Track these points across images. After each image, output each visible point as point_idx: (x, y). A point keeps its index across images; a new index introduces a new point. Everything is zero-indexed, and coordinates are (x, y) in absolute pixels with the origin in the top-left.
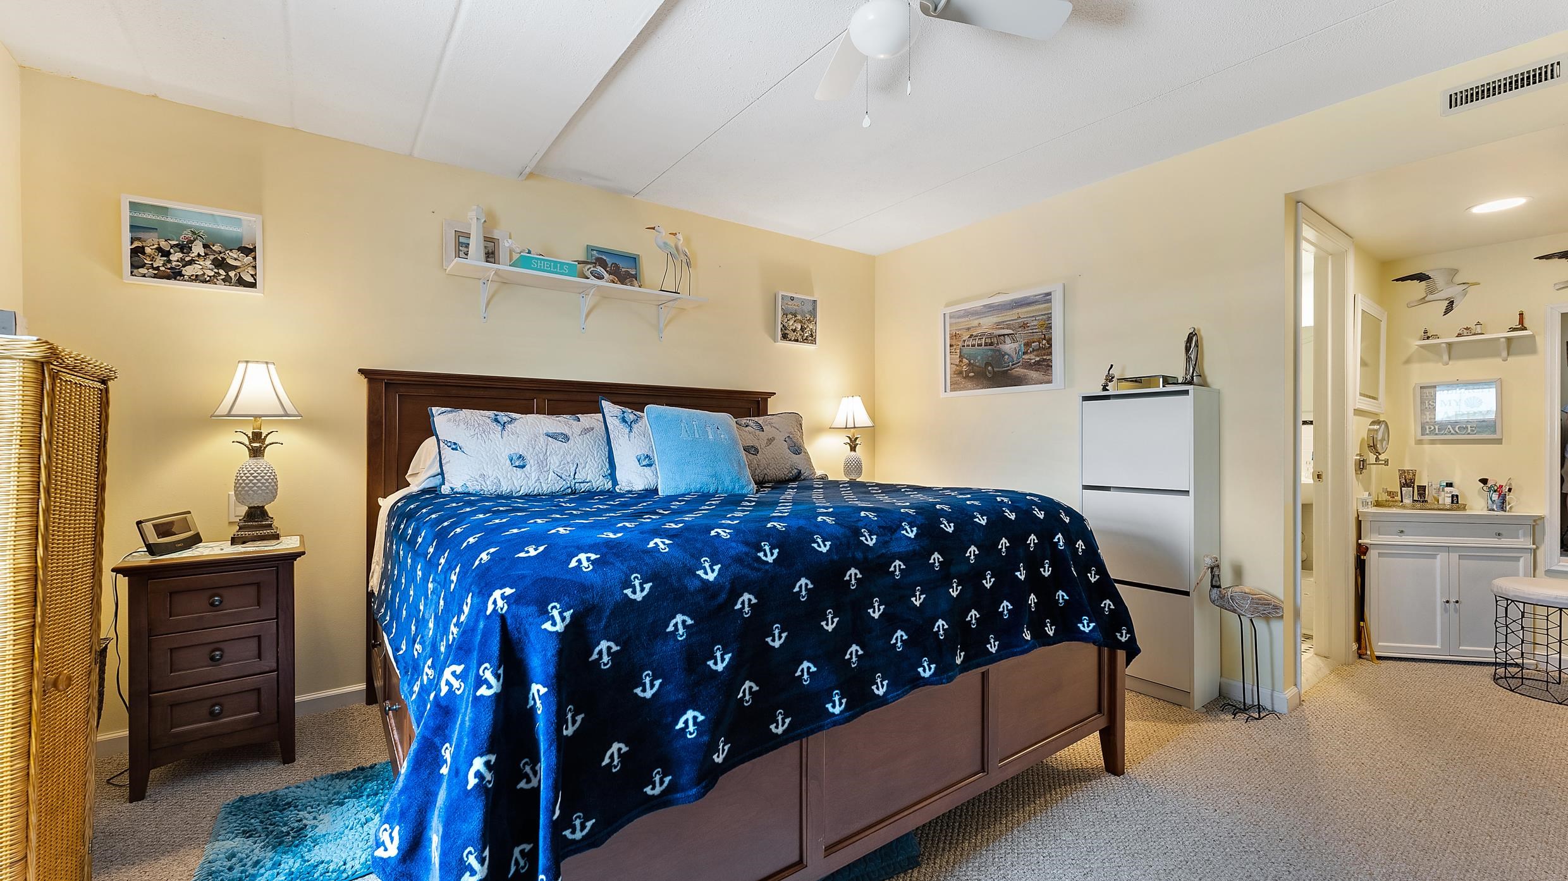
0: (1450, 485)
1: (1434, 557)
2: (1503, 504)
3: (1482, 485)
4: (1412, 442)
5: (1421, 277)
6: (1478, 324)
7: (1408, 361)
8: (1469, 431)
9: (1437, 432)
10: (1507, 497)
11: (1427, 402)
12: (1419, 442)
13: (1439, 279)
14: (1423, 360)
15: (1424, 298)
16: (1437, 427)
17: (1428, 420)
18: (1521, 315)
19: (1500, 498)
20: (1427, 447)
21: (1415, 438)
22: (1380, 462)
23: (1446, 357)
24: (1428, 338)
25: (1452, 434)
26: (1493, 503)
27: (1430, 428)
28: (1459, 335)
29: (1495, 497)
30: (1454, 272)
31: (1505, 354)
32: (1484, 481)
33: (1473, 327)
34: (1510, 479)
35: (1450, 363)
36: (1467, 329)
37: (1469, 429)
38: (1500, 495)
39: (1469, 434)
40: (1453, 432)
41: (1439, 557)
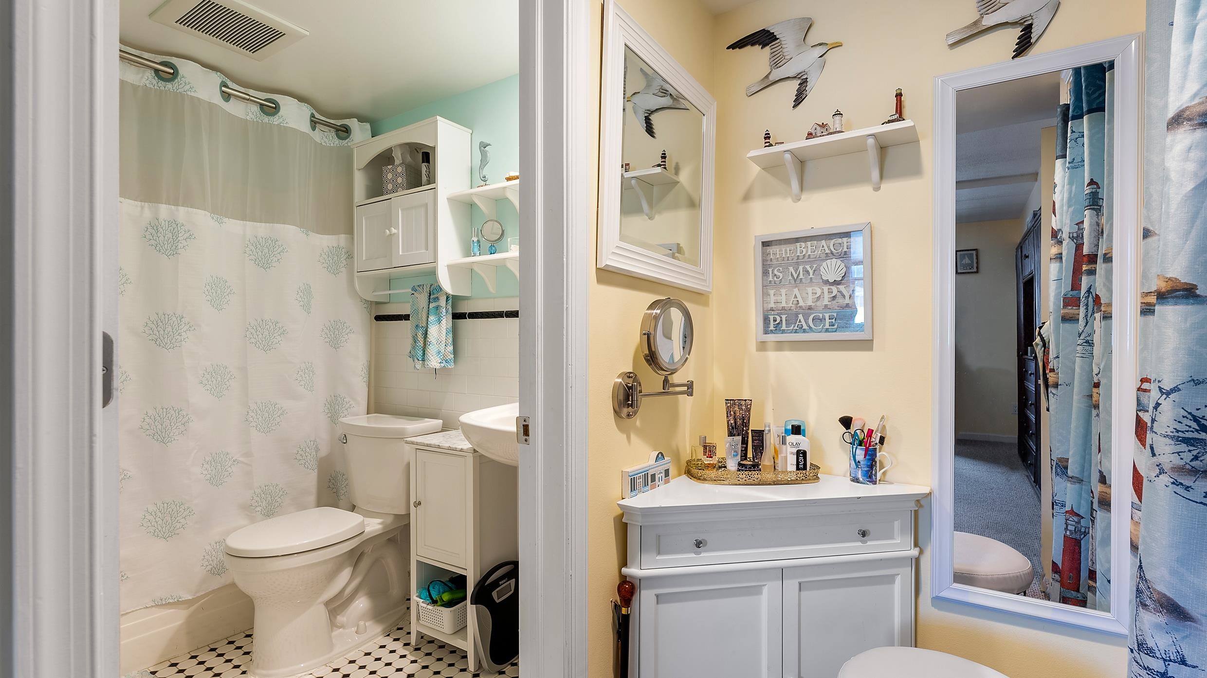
0: (797, 430)
1: (756, 591)
2: (872, 468)
3: (844, 430)
4: (753, 347)
5: (764, 38)
6: (838, 114)
7: (747, 197)
8: (827, 326)
9: (784, 327)
10: (878, 454)
11: (770, 270)
12: (762, 346)
13: (787, 39)
14: (768, 193)
15: (767, 77)
16: (784, 317)
17: (772, 305)
18: (899, 96)
19: (867, 457)
20: (773, 356)
21: (756, 341)
22: (671, 389)
23: (795, 184)
24: (771, 145)
25: (805, 331)
26: (857, 466)
27: (775, 320)
28: (810, 136)
29: (860, 454)
30: (808, 26)
31: (875, 174)
32: (846, 422)
33: (828, 120)
34: (883, 418)
35: (803, 197)
36: (823, 126)
37: (828, 321)
38: (867, 450)
39: (827, 330)
40: (805, 327)
41: (765, 590)
